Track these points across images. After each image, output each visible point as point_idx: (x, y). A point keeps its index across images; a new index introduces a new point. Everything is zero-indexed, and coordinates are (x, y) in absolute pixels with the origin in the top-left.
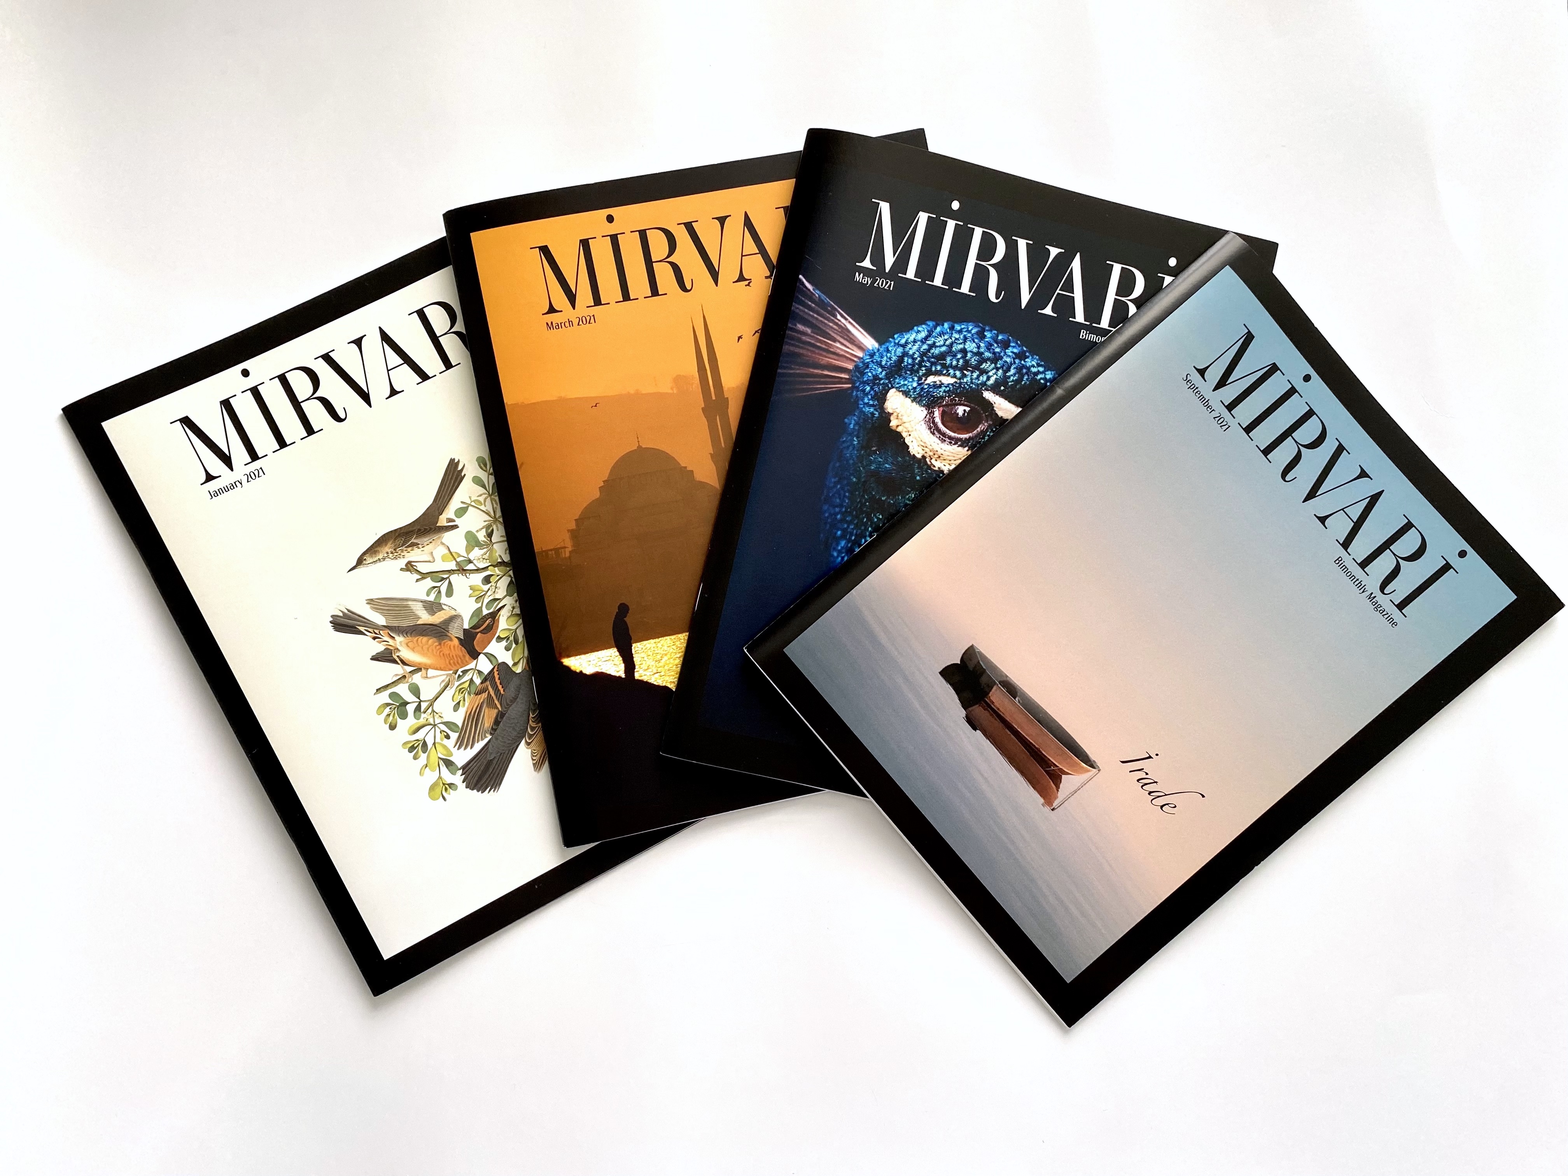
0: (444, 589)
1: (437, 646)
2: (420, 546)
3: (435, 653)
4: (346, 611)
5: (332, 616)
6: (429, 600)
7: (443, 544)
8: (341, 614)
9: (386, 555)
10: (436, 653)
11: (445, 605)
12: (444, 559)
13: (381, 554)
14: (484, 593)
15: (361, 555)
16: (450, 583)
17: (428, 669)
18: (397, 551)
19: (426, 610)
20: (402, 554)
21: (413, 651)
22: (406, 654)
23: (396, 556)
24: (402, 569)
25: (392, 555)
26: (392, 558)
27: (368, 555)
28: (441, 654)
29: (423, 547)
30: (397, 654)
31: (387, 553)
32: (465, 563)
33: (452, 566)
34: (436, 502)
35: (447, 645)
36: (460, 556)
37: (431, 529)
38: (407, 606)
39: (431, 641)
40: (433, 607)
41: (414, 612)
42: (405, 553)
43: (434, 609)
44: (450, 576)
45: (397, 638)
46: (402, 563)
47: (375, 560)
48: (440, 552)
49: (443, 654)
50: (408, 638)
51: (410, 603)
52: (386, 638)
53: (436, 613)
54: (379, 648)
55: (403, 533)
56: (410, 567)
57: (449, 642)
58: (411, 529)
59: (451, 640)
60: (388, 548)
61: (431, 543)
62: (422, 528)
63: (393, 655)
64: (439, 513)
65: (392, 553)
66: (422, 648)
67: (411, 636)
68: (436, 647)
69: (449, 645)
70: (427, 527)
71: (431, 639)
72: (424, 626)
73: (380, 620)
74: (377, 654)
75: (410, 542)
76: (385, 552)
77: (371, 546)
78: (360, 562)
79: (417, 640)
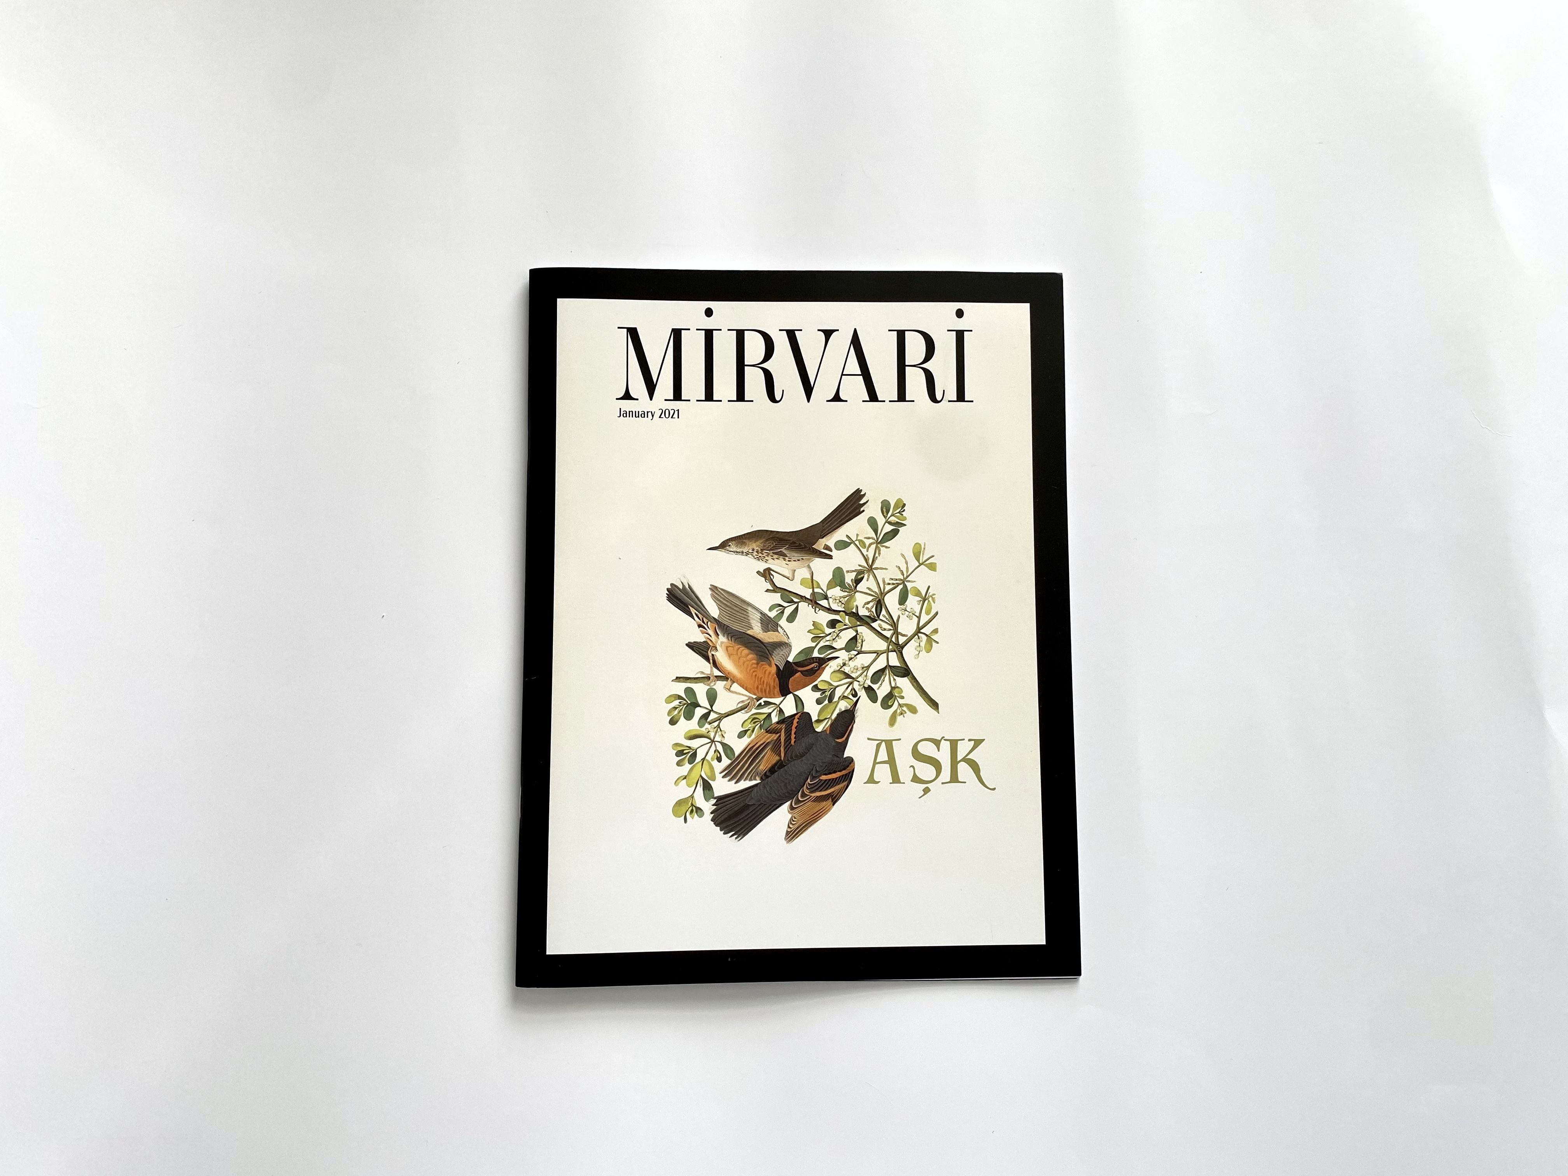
1: (754, 664)
2: (787, 558)
4: (687, 587)
5: (672, 585)
6: (769, 615)
7: (809, 567)
8: (681, 587)
9: (750, 551)
10: (750, 670)
11: (782, 628)
12: (803, 582)
13: (746, 548)
14: (824, 635)
15: (728, 540)
16: (797, 608)
17: (734, 682)
18: (763, 552)
19: (761, 623)
20: (767, 558)
21: (730, 657)
22: (721, 656)
23: (760, 557)
25: (756, 554)
26: (756, 557)
27: (734, 542)
29: (789, 561)
30: (713, 653)
31: (753, 550)
32: (821, 597)
33: (807, 593)
34: (823, 523)
35: (765, 668)
36: (819, 586)
37: (805, 547)
38: (745, 611)
39: (751, 656)
40: (770, 624)
41: (749, 620)
42: (769, 558)
43: (770, 626)
44: (799, 602)
45: (721, 636)
47: (738, 551)
49: (756, 675)
50: (730, 642)
51: (750, 609)
52: (711, 632)
53: (769, 631)
55: (778, 538)
57: (768, 666)
58: (786, 538)
59: (770, 665)
60: (755, 545)
61: (798, 560)
62: (797, 542)
63: (709, 652)
64: (821, 536)
65: (757, 552)
66: (739, 658)
67: (735, 642)
68: (752, 665)
70: (802, 544)
71: (752, 654)
72: (751, 638)
74: (694, 642)
75: (780, 550)
76: (751, 547)
77: (742, 535)
78: (723, 545)
79: (739, 648)
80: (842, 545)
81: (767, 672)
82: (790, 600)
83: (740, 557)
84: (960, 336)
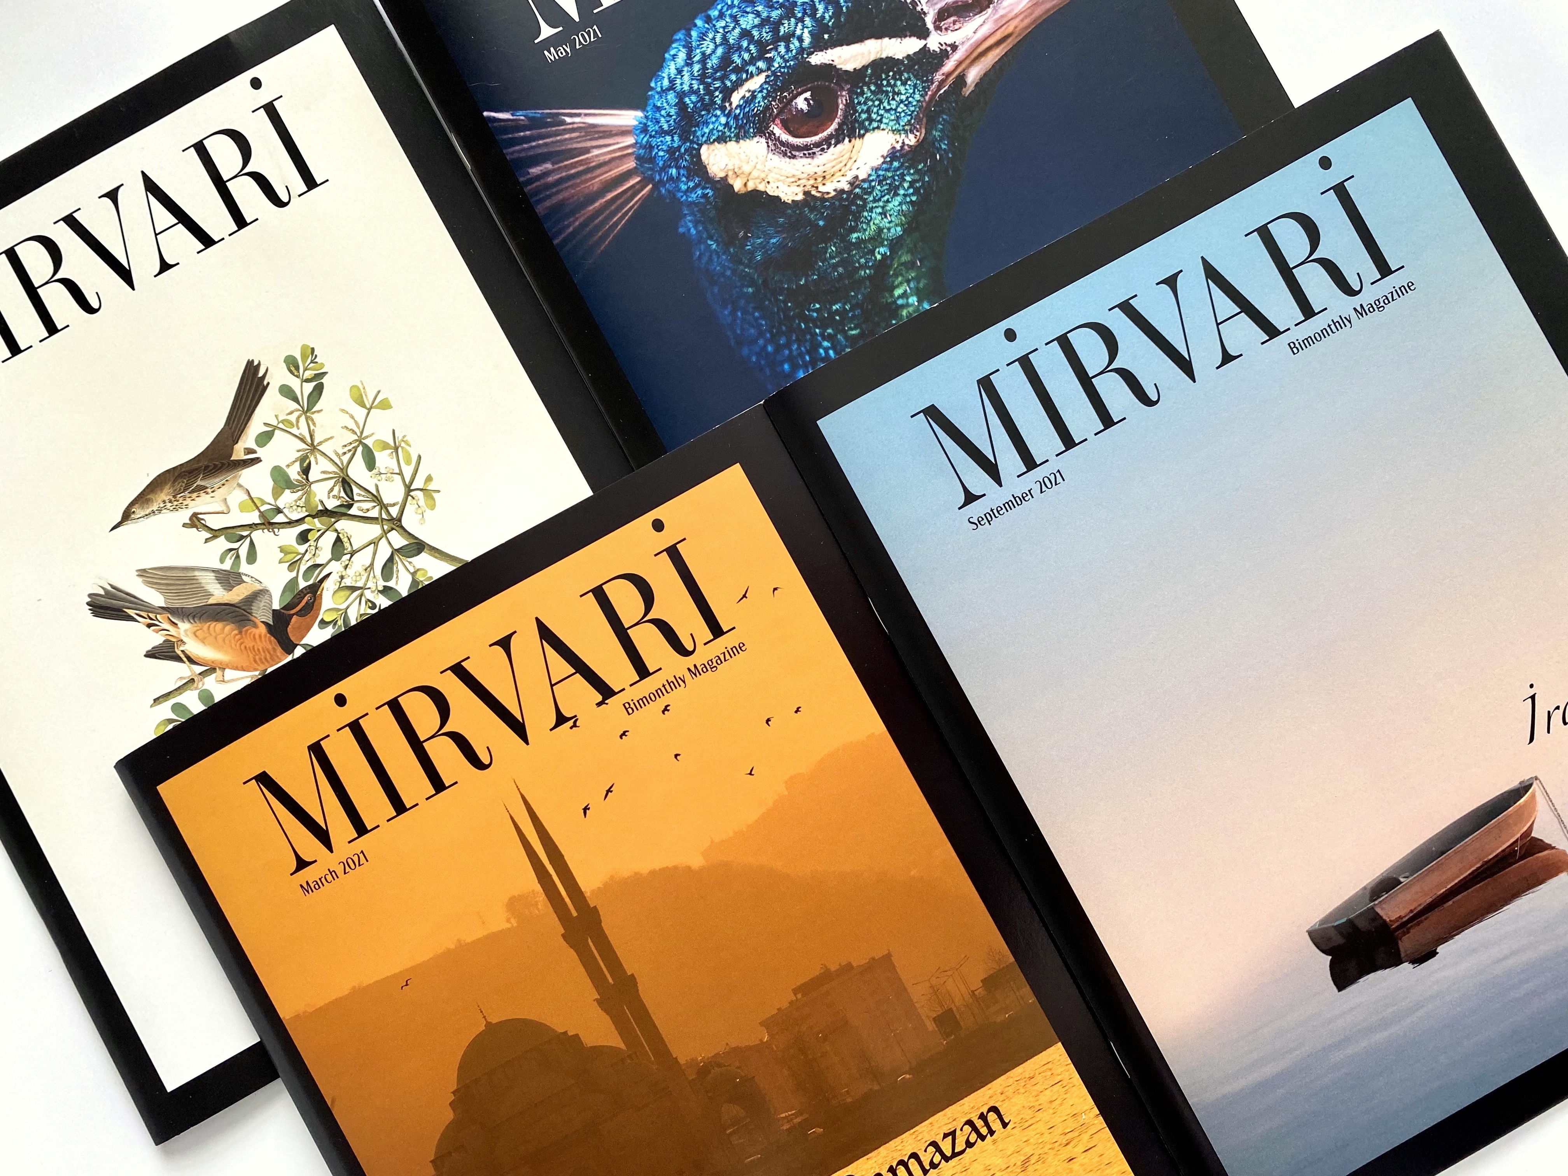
0: (244, 551)
1: (237, 635)
2: (209, 490)
3: (233, 646)
4: (109, 588)
5: (90, 595)
6: (224, 569)
7: (240, 486)
8: (102, 592)
9: (162, 505)
10: (236, 645)
11: (246, 575)
12: (242, 508)
13: (155, 504)
14: (300, 556)
15: (128, 507)
16: (252, 543)
17: (225, 669)
18: (178, 499)
19: (220, 583)
20: (185, 503)
21: (204, 643)
22: (193, 647)
23: (176, 505)
24: (184, 525)
25: (170, 504)
26: (171, 508)
27: (137, 505)
28: (243, 647)
29: (213, 492)
30: (182, 648)
31: (164, 502)
32: (271, 514)
33: (254, 517)
34: (229, 425)
35: (252, 632)
36: (264, 503)
37: (223, 464)
38: (193, 578)
39: (228, 628)
40: (230, 579)
41: (203, 587)
42: (188, 501)
43: (231, 582)
44: (251, 533)
45: (180, 624)
46: (184, 515)
47: (147, 513)
48: (236, 497)
49: (246, 647)
50: (195, 625)
51: (197, 573)
52: (166, 625)
53: (234, 587)
54: (156, 639)
55: (184, 472)
56: (195, 521)
57: (254, 630)
58: (195, 466)
59: (255, 626)
60: (164, 495)
61: (223, 485)
62: (210, 464)
63: (176, 650)
64: (234, 441)
65: (170, 502)
66: (216, 638)
67: (200, 623)
68: (235, 637)
69: (253, 634)
70: (217, 463)
71: (228, 625)
72: (216, 607)
73: (156, 599)
74: (153, 648)
75: (195, 485)
76: (160, 501)
77: (141, 492)
78: (127, 516)
79: (209, 627)
80: (265, 438)
81: (257, 636)
82: (237, 538)
83: (153, 519)
84: (270, 110)
